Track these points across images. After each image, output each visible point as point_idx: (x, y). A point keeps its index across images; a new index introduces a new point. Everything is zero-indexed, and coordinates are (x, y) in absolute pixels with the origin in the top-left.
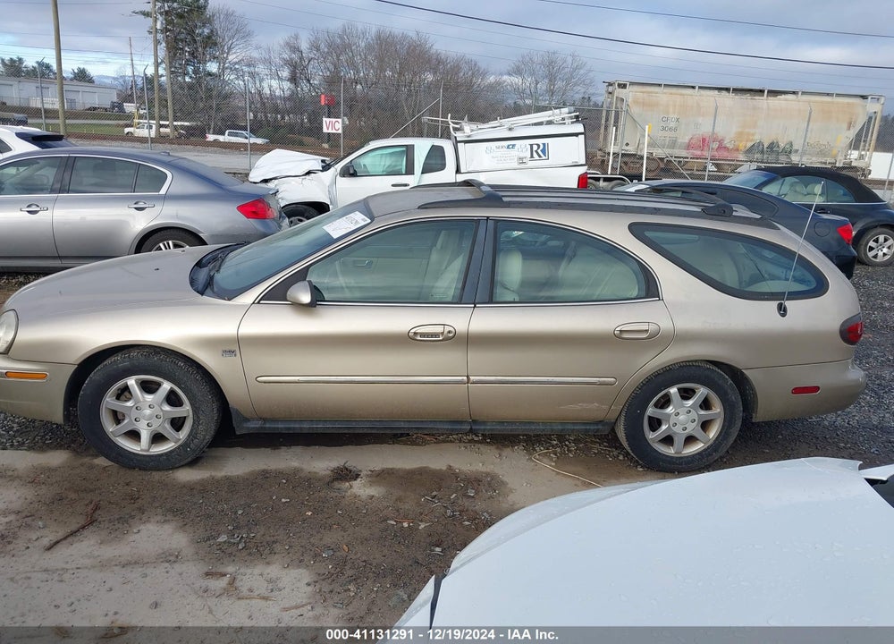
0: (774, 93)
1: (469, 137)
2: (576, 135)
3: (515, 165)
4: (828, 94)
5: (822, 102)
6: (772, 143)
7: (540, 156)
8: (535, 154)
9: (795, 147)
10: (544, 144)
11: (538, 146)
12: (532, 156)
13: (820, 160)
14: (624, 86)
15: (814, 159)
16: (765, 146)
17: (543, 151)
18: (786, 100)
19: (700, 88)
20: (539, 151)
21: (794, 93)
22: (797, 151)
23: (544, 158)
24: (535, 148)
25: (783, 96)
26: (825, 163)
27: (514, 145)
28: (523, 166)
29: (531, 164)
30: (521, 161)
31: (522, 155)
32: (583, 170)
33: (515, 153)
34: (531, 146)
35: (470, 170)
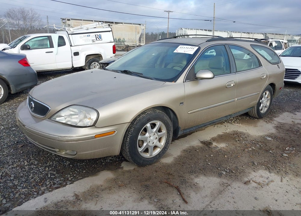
0: (116, 23)
1: (73, 32)
2: (109, 31)
3: (91, 42)
4: (130, 24)
5: (130, 26)
6: (119, 39)
7: (99, 39)
8: (97, 38)
9: (125, 40)
10: (100, 35)
11: (98, 35)
12: (96, 39)
13: (132, 44)
14: (69, 20)
15: (131, 43)
16: (117, 40)
17: (100, 37)
18: (120, 25)
19: (94, 21)
20: (98, 37)
21: (121, 23)
22: (126, 41)
23: (100, 40)
24: (97, 36)
25: (119, 24)
26: (134, 45)
27: (90, 35)
28: (94, 43)
29: (97, 42)
30: (93, 41)
31: (93, 39)
32: (113, 44)
33: (90, 38)
34: (96, 35)
35: (75, 45)
